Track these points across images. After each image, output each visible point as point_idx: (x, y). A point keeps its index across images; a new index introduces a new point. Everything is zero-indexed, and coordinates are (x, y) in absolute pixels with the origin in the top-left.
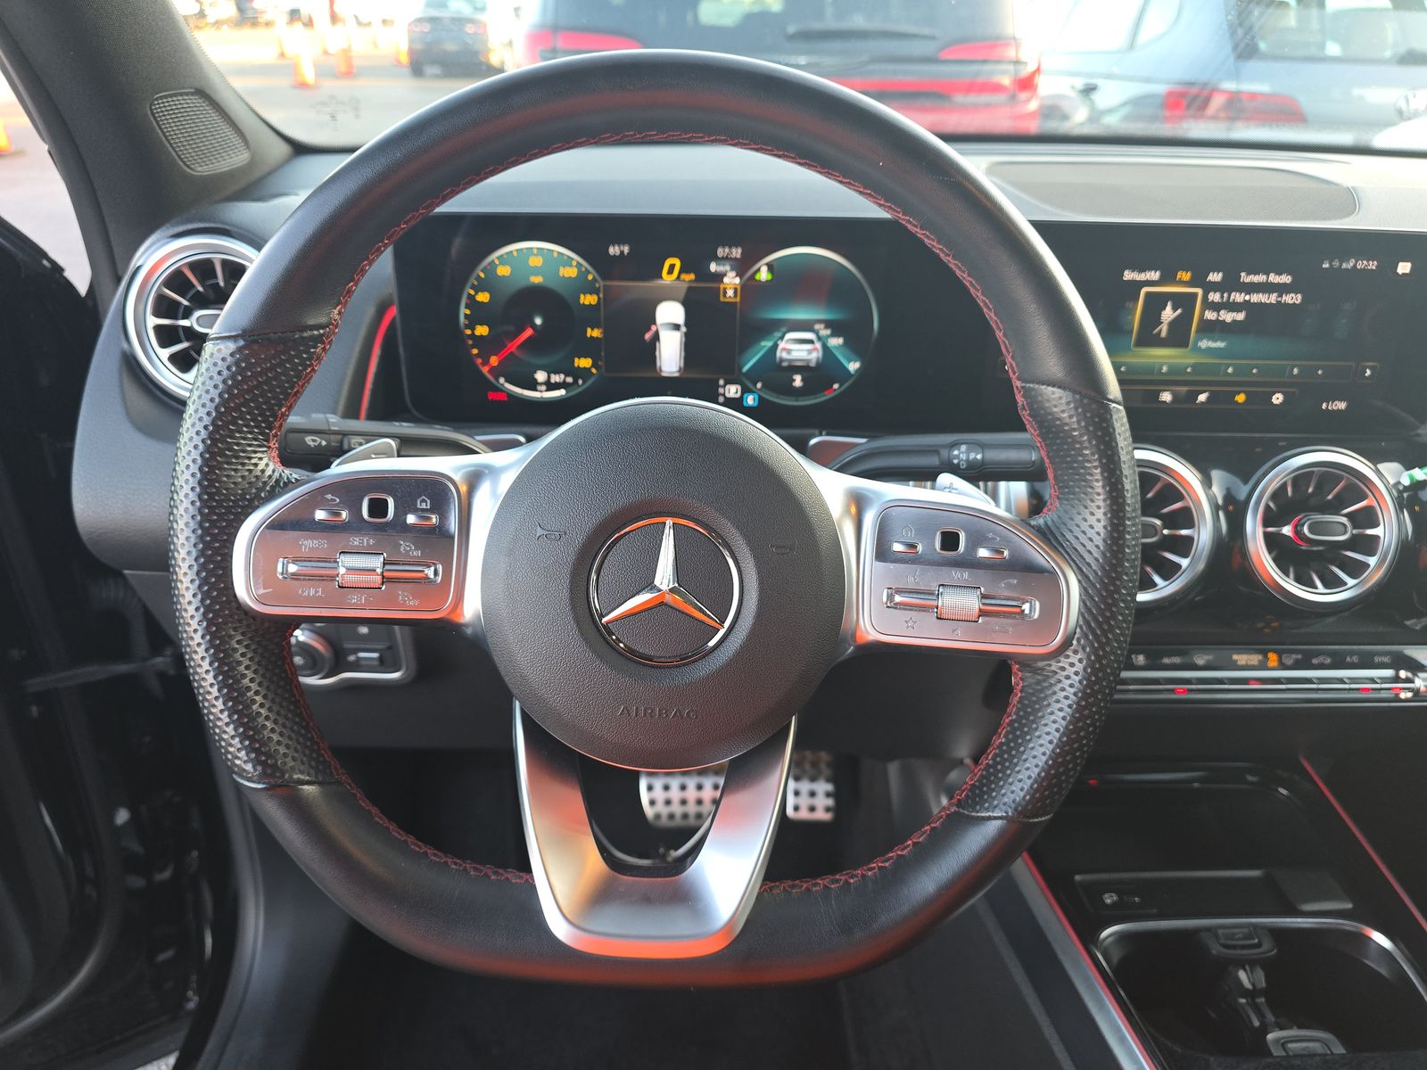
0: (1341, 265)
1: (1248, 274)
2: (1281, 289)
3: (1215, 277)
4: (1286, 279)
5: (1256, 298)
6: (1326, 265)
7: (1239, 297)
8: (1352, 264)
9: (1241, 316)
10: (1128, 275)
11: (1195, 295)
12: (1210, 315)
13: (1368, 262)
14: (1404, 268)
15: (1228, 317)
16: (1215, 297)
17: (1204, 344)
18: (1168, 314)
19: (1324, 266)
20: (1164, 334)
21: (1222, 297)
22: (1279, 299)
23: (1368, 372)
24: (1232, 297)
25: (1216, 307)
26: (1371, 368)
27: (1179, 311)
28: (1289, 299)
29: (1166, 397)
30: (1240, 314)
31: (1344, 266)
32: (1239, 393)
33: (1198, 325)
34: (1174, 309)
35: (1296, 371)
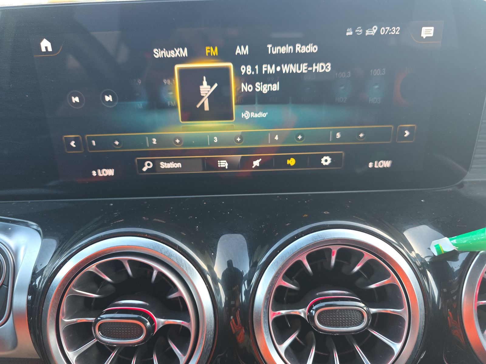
0: (364, 32)
1: (274, 46)
2: (310, 59)
3: (242, 51)
4: (312, 48)
5: (286, 69)
6: (349, 33)
7: (269, 69)
8: (375, 31)
9: (275, 87)
10: (158, 54)
11: (227, 70)
12: (246, 88)
13: (391, 28)
14: (427, 32)
15: (265, 89)
16: (247, 70)
17: (247, 115)
18: (206, 89)
19: (348, 34)
20: (207, 108)
21: (253, 69)
22: (310, 69)
23: (407, 133)
24: (264, 69)
25: (251, 80)
26: (409, 129)
27: (216, 85)
28: (319, 68)
29: (223, 164)
30: (275, 85)
31: (368, 33)
32: (289, 157)
33: (236, 98)
34: (210, 84)
35: (338, 135)
